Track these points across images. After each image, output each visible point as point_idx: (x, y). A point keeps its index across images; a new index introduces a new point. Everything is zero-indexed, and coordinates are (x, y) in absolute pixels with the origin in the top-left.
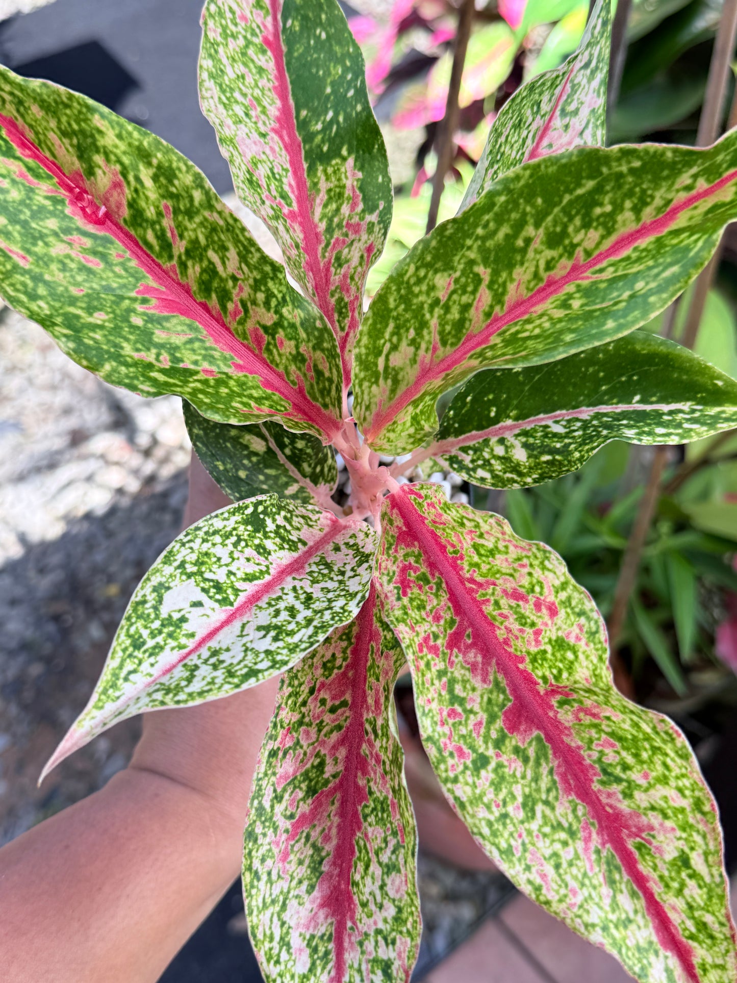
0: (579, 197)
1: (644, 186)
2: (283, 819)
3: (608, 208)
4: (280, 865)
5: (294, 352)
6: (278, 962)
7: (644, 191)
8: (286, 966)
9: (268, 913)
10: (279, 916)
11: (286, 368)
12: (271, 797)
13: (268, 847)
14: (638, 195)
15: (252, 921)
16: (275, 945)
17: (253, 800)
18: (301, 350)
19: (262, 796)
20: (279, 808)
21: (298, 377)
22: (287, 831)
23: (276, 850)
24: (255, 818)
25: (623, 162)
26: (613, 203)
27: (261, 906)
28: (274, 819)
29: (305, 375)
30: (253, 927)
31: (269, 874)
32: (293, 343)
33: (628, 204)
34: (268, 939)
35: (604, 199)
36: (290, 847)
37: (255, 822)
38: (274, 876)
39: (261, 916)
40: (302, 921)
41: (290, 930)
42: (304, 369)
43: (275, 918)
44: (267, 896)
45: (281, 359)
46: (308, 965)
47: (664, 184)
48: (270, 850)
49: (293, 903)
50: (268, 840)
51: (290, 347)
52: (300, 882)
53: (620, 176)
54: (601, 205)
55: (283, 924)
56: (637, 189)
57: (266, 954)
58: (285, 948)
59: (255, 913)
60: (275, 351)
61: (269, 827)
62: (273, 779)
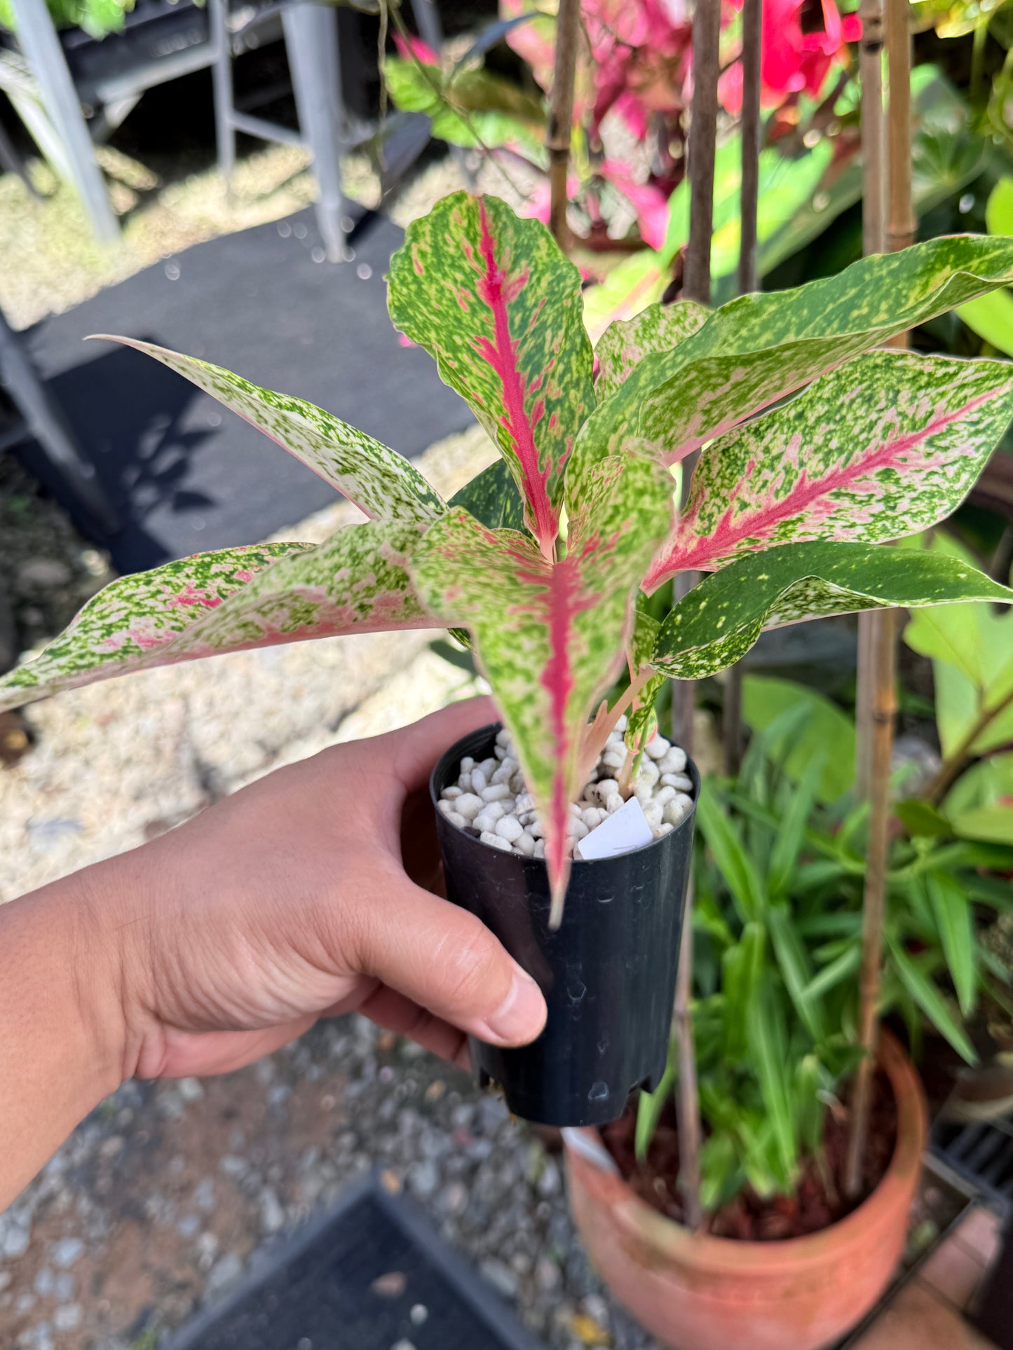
0: (841, 304)
1: (900, 286)
2: (216, 590)
3: (865, 311)
4: (175, 599)
5: (559, 438)
6: (86, 632)
7: (899, 291)
8: (87, 639)
9: (124, 604)
10: (131, 613)
11: (544, 450)
12: (223, 571)
13: (181, 584)
14: (893, 296)
15: (104, 594)
16: (100, 623)
17: (209, 555)
18: (566, 440)
19: (218, 562)
20: (220, 582)
21: (548, 464)
22: (209, 596)
23: (183, 592)
24: (195, 564)
25: (884, 266)
26: (871, 305)
27: (125, 594)
28: (208, 581)
29: (555, 464)
30: (99, 598)
31: (159, 592)
32: (563, 428)
33: (884, 306)
34: (99, 616)
35: (862, 302)
36: (197, 603)
37: (191, 565)
38: (159, 597)
39: (114, 599)
40: (142, 634)
41: (124, 629)
42: (558, 458)
43: (125, 612)
44: (138, 597)
45: (545, 438)
46: (106, 652)
47: (918, 282)
48: (180, 587)
49: (152, 620)
50: (187, 581)
51: (559, 430)
52: (176, 620)
53: (881, 278)
54: (859, 307)
55: (126, 619)
56: (894, 290)
57: (85, 621)
58: (104, 631)
59: (115, 592)
60: (544, 428)
61: (198, 578)
62: (240, 568)
